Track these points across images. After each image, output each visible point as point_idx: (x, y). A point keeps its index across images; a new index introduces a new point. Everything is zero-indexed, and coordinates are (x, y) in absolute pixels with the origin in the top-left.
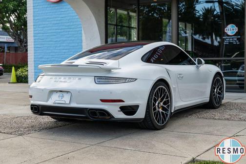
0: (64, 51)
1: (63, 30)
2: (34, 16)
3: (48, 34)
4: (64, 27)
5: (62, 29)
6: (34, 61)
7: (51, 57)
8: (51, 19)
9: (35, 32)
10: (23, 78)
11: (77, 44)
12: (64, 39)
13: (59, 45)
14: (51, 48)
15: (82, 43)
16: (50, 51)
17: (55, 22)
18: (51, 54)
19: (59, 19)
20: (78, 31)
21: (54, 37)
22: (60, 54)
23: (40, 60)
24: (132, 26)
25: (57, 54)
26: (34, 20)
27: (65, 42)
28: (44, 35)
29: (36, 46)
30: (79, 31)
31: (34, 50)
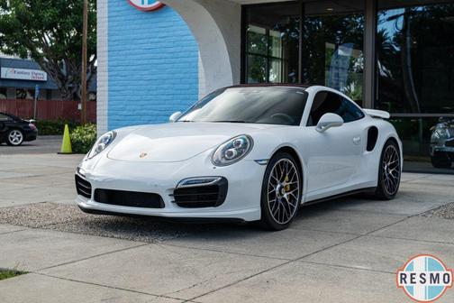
0: (164, 97)
1: (162, 61)
2: (109, 35)
3: (134, 67)
4: (165, 55)
5: (160, 58)
6: (109, 115)
7: (139, 107)
8: (141, 41)
9: (111, 63)
10: (83, 145)
11: (188, 86)
12: (165, 76)
13: (154, 87)
14: (141, 93)
15: (197, 83)
16: (139, 98)
17: (149, 46)
18: (141, 103)
19: (156, 40)
20: (190, 63)
21: (146, 72)
22: (156, 102)
23: (120, 113)
24: (274, 55)
25: (151, 102)
26: (109, 41)
27: (167, 82)
28: (129, 68)
29: (114, 88)
30: (192, 62)
31: (109, 95)
